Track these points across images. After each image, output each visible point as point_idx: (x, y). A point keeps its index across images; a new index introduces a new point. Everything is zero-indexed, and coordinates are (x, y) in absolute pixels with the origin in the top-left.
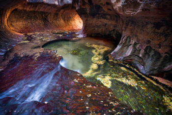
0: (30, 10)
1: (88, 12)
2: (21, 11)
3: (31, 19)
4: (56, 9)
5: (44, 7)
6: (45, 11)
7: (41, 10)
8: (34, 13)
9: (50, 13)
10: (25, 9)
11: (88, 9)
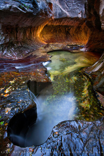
0: (56, 25)
1: (94, 25)
2: (50, 26)
3: (56, 32)
4: (79, 23)
5: (68, 21)
6: (69, 24)
7: (65, 24)
8: (59, 27)
9: (73, 27)
10: (53, 24)
11: (93, 22)
